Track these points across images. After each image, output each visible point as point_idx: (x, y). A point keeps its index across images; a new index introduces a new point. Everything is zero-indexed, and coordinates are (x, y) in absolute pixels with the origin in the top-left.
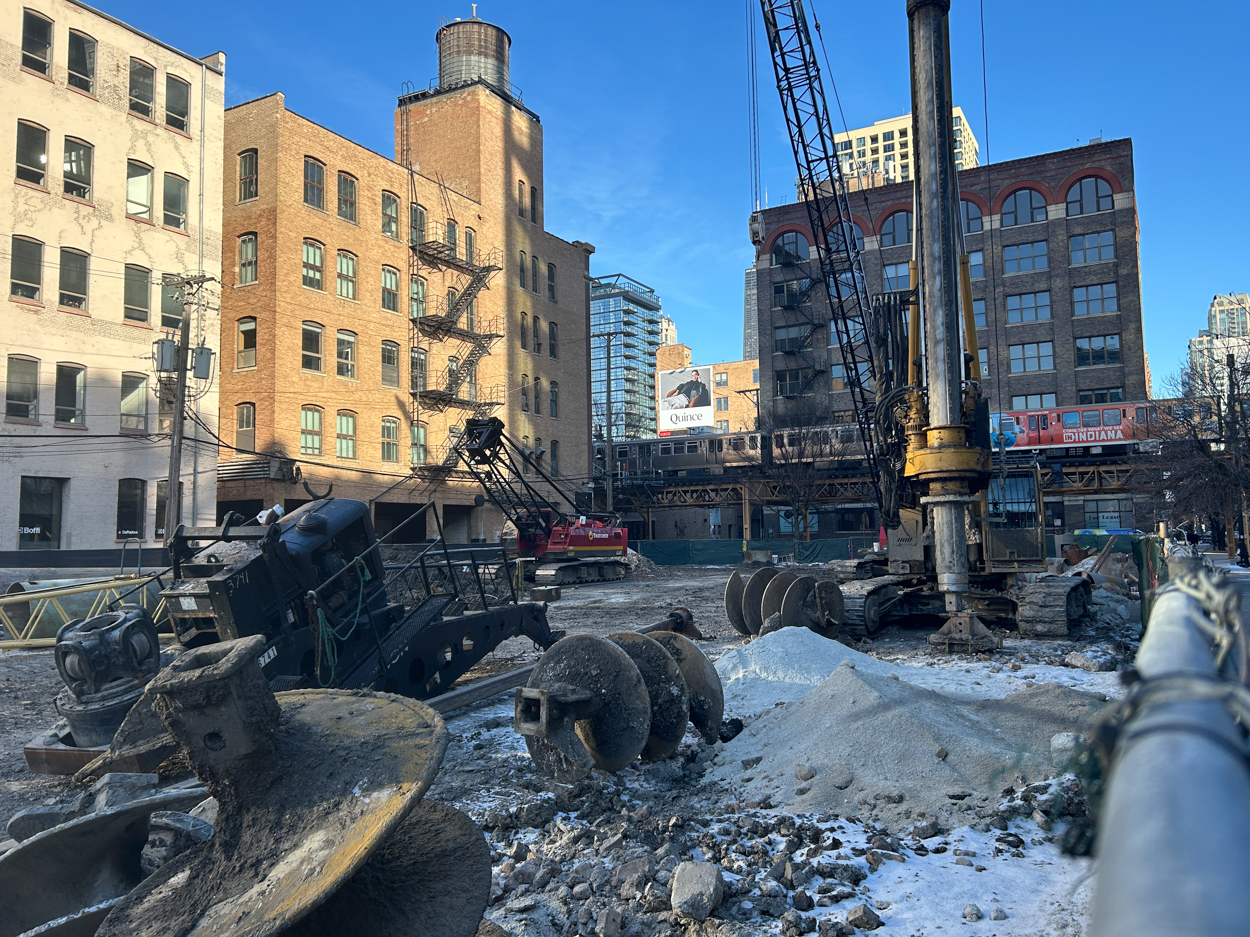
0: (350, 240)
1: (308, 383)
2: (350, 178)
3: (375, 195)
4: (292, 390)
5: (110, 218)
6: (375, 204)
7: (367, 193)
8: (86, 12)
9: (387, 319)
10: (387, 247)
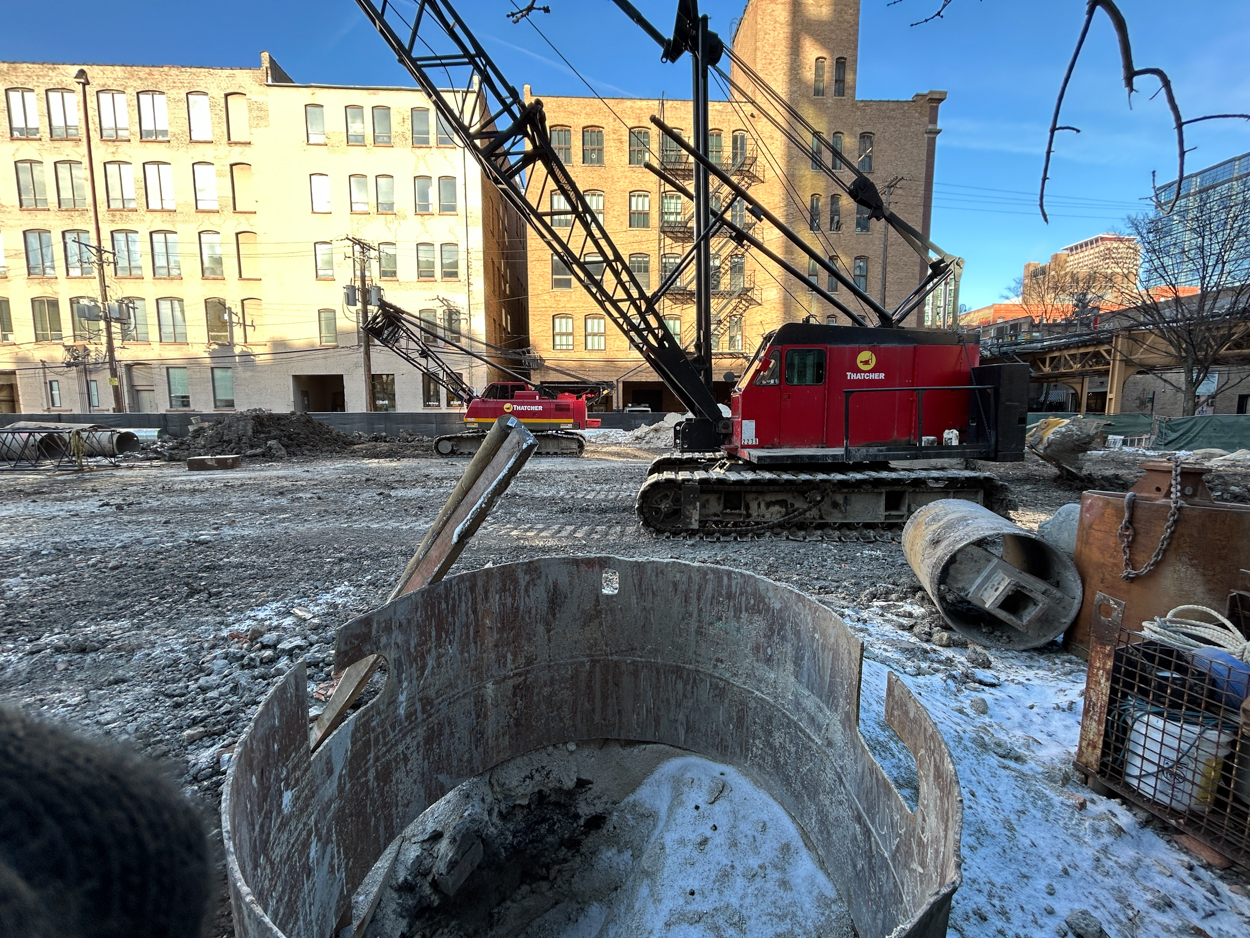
0: (595, 180)
1: (557, 298)
2: (597, 129)
3: (622, 135)
4: (543, 305)
5: (405, 217)
6: (621, 143)
7: (612, 136)
8: (380, 92)
9: (635, 236)
10: (634, 175)
